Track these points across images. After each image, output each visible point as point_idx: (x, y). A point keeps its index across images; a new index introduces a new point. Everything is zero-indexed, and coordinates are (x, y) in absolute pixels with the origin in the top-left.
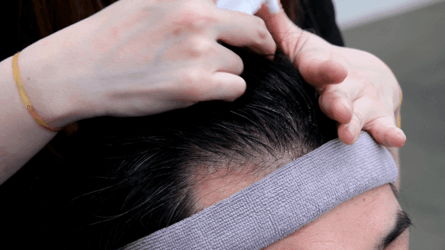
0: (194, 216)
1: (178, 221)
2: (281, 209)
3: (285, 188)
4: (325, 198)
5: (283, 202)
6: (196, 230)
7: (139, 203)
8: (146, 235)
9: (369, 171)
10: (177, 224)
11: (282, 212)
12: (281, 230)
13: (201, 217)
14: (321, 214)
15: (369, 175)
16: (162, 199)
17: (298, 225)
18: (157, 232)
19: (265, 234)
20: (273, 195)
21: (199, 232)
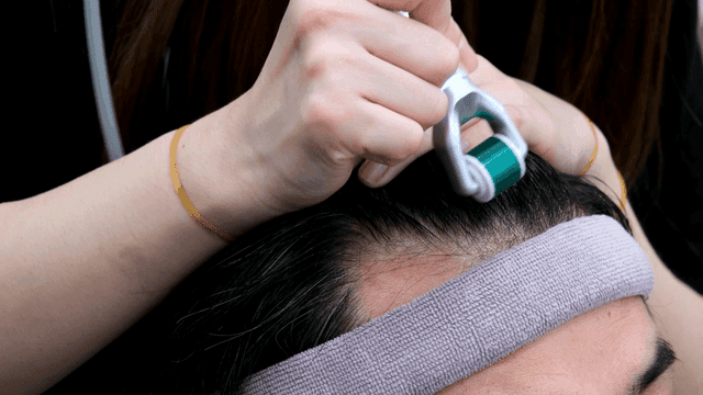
0: (356, 330)
1: (331, 338)
2: (490, 319)
3: (495, 288)
4: (555, 304)
5: (492, 308)
6: (360, 350)
7: (274, 312)
8: (281, 361)
9: (619, 270)
10: (330, 343)
11: (491, 324)
12: (489, 351)
13: (367, 331)
14: (548, 328)
15: (618, 276)
16: (307, 305)
17: (514, 343)
18: (299, 356)
19: (465, 356)
20: (478, 298)
21: (365, 353)
